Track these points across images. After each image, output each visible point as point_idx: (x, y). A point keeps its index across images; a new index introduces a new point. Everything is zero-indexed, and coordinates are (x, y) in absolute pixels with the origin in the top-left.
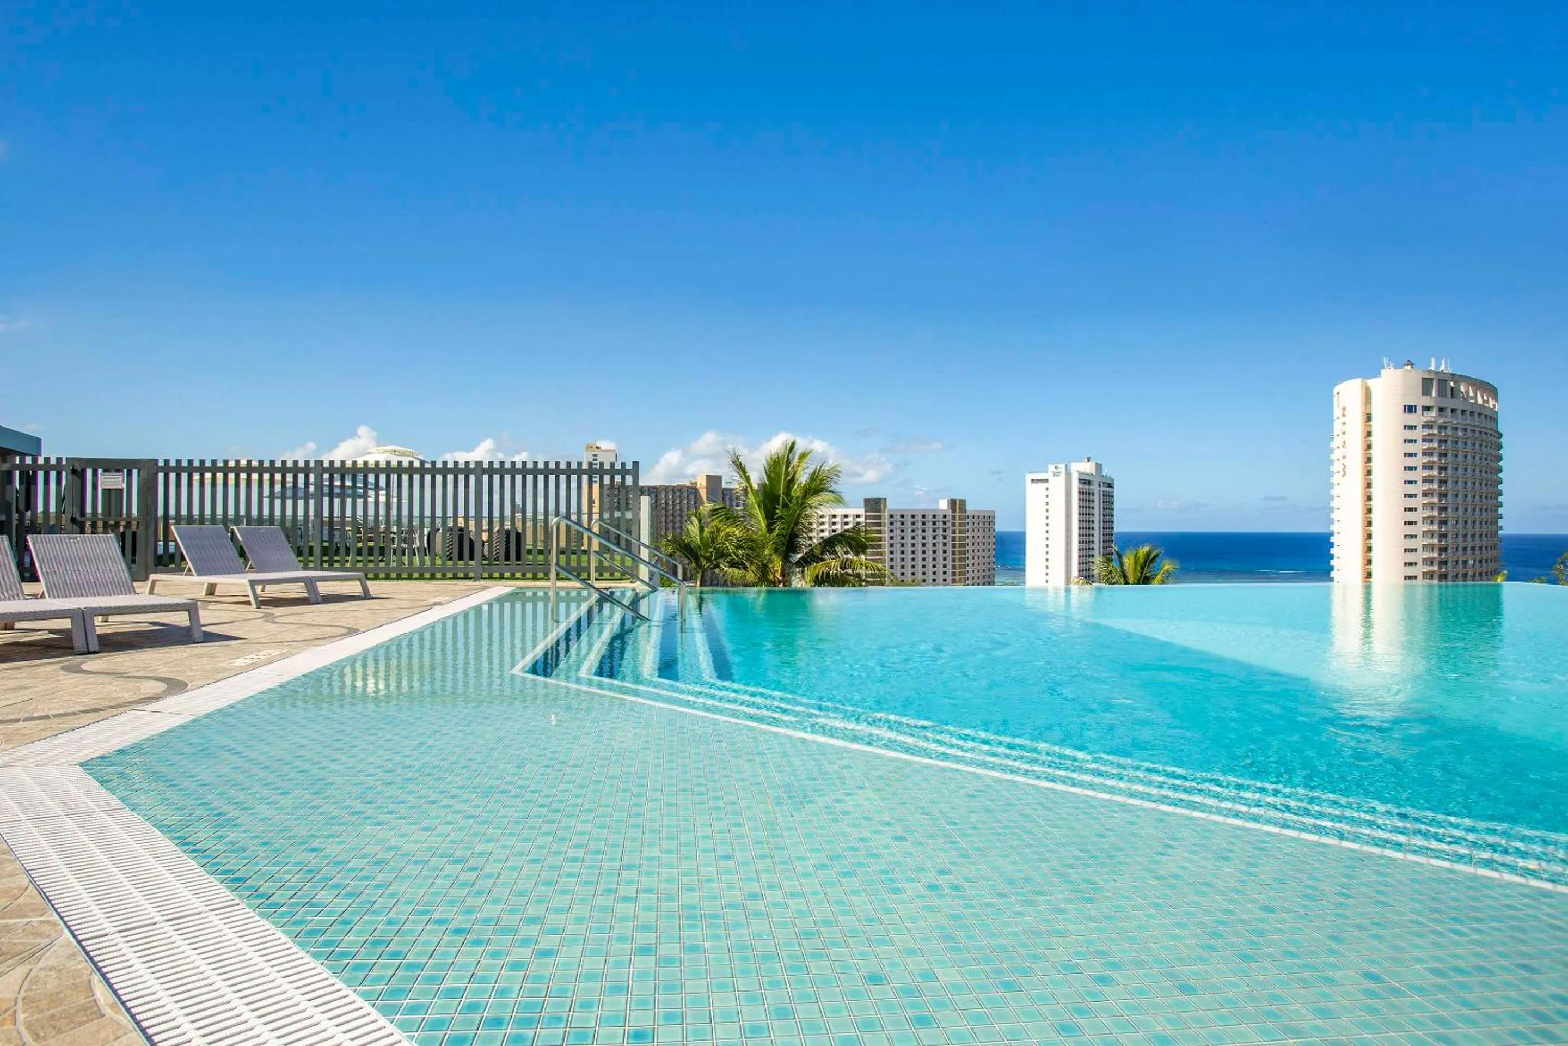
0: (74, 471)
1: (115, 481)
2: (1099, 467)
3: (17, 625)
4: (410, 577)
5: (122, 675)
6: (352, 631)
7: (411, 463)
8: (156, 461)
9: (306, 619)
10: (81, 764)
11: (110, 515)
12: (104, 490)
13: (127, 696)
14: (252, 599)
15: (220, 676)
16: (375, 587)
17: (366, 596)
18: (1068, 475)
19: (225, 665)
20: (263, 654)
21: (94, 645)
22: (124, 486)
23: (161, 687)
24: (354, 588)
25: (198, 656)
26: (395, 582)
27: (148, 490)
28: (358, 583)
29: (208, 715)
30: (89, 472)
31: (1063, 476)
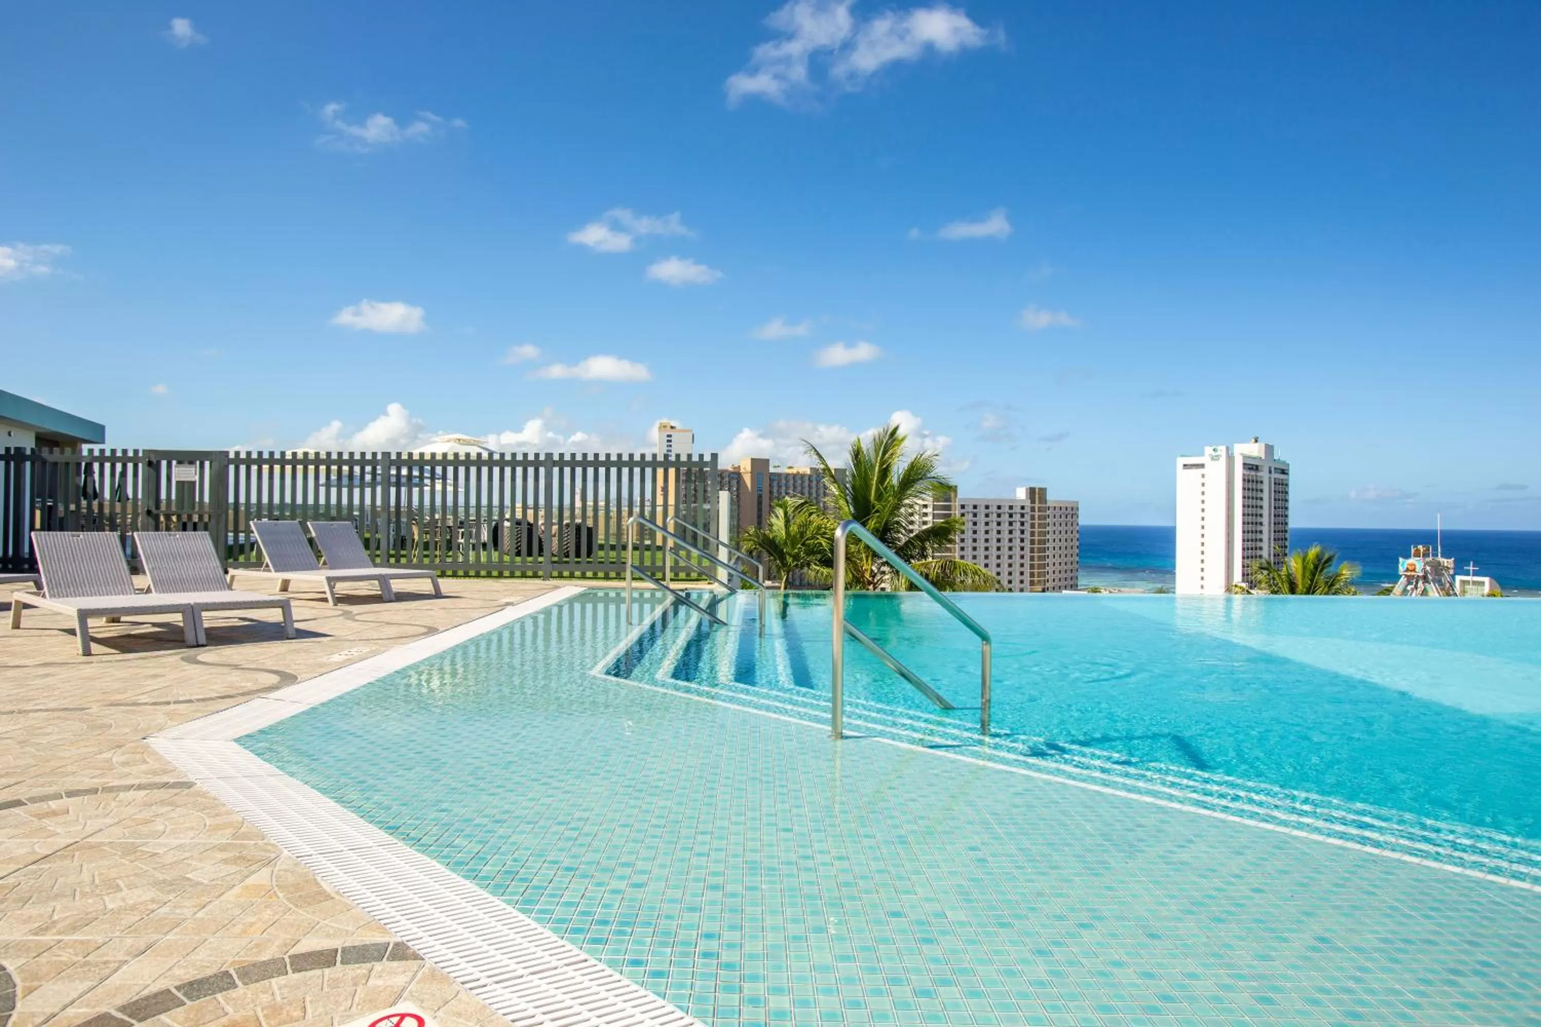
0: (150, 464)
1: (188, 473)
2: (1269, 449)
3: (123, 619)
4: (478, 575)
5: (236, 667)
6: (432, 631)
7: (479, 455)
8: (227, 453)
9: (386, 617)
10: (237, 740)
11: (183, 508)
12: (177, 482)
13: (250, 686)
14: (329, 596)
15: (323, 670)
16: (447, 585)
17: (438, 595)
18: (1230, 459)
19: (324, 660)
20: (355, 652)
21: (202, 639)
22: (197, 478)
23: (275, 679)
24: (425, 586)
25: (297, 651)
26: (462, 580)
27: (219, 481)
28: (430, 580)
29: (323, 704)
30: (164, 463)
31: (1223, 460)
